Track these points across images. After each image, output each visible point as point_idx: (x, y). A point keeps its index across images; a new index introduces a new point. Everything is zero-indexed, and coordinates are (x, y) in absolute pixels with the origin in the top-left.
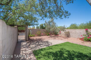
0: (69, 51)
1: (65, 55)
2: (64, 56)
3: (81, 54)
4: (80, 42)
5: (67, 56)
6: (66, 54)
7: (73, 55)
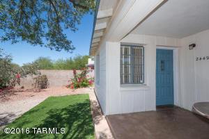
0: (65, 109)
1: (64, 116)
2: (64, 118)
3: (80, 104)
4: (69, 92)
5: (68, 116)
6: (65, 114)
7: (74, 109)
